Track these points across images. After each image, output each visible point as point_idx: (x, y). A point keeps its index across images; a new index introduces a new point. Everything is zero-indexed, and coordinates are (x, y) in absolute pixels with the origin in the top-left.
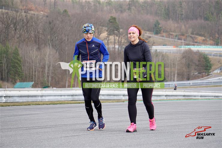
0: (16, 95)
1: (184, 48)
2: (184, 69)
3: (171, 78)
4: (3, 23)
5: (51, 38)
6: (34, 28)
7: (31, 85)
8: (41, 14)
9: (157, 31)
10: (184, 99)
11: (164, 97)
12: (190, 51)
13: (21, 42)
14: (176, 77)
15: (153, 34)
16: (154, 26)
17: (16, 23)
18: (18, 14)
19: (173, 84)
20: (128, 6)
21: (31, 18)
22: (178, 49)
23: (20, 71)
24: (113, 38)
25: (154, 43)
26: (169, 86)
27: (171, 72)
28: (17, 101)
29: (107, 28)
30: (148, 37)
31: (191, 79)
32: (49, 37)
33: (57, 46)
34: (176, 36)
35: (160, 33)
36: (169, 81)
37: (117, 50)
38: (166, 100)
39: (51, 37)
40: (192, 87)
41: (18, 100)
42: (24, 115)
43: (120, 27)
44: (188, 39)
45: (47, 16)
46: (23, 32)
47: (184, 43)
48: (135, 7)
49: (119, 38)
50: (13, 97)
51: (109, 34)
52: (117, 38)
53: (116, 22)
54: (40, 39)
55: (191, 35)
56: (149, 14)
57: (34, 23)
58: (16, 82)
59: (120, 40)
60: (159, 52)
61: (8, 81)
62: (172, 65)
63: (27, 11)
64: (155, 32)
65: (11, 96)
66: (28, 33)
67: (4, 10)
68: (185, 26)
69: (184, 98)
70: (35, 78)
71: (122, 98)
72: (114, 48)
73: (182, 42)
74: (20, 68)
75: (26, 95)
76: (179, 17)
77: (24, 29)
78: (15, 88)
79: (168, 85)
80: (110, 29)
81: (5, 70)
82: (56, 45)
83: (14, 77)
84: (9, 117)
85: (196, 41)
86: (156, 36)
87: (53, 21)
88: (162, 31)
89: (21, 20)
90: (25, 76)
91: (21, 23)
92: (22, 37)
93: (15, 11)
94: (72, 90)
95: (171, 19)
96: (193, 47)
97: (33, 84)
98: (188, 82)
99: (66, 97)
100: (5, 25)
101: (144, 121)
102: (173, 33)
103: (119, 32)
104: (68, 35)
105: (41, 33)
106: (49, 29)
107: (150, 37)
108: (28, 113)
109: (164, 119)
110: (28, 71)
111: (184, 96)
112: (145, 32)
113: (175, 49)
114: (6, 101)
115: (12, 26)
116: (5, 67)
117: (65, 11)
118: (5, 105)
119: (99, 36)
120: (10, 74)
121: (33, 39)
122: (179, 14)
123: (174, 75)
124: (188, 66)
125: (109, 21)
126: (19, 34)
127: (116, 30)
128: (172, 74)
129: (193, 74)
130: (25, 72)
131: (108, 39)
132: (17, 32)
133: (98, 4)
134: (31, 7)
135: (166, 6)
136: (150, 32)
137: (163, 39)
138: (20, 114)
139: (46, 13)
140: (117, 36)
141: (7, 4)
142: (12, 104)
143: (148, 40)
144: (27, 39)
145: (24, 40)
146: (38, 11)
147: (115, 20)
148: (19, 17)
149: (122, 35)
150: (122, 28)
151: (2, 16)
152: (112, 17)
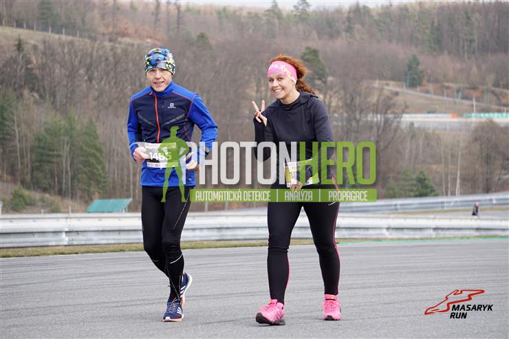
0: (92, 229)
1: (476, 118)
2: (477, 167)
3: (447, 188)
4: (62, 66)
6: (130, 77)
7: (126, 206)
8: (148, 43)
9: (414, 79)
10: (478, 237)
11: (431, 231)
12: (492, 126)
13: (101, 107)
14: (458, 186)
15: (404, 87)
16: (406, 69)
17: (91, 65)
18: (96, 45)
19: (450, 202)
20: (347, 23)
21: (125, 52)
22: (463, 120)
23: (99, 174)
25: (407, 107)
26: (443, 207)
27: (447, 175)
28: (94, 242)
30: (392, 94)
31: (493, 190)
34: (458, 91)
35: (420, 85)
36: (443, 195)
38: (435, 238)
40: (496, 209)
41: (96, 239)
42: (110, 273)
43: (327, 70)
44: (485, 97)
46: (107, 87)
47: (476, 106)
48: (363, 25)
50: (85, 233)
53: (319, 61)
55: (493, 89)
56: (394, 41)
57: (131, 64)
58: (91, 200)
59: (327, 101)
60: (419, 128)
61: (73, 196)
62: (449, 157)
63: (114, 38)
64: (408, 81)
65: (82, 229)
66: (117, 88)
67: (64, 37)
68: (479, 67)
69: (477, 234)
70: (134, 190)
73: (472, 106)
74: (100, 167)
75: (114, 229)
76: (464, 47)
77: (110, 79)
78: (89, 212)
79: (440, 205)
81: (67, 172)
83: (86, 188)
84: (77, 278)
85: (504, 101)
86: (411, 92)
88: (426, 78)
89: (103, 59)
90: (111, 185)
91: (103, 64)
92: (104, 96)
93: (90, 37)
94: (217, 216)
95: (446, 52)
96: (498, 117)
97: (130, 203)
98: (488, 197)
99: (206, 233)
100: (66, 69)
101: (385, 286)
102: (451, 85)
103: (325, 82)
104: (208, 92)
107: (397, 94)
108: (119, 270)
109: (430, 284)
110: (120, 172)
111: (478, 229)
112: (384, 82)
113: (456, 120)
114: (71, 243)
115: (82, 71)
116: (67, 166)
117: (202, 36)
118: (69, 252)
120: (79, 181)
122: (464, 41)
123: (454, 180)
124: (488, 160)
125: (303, 58)
126: (96, 90)
127: (319, 79)
128: (449, 179)
129: (499, 179)
130: (111, 176)
132: (94, 86)
133: (276, 21)
134: (126, 29)
135: (433, 23)
136: (399, 83)
137: (427, 99)
138: (101, 271)
139: (159, 40)
140: (320, 93)
141: (73, 21)
142: (83, 249)
143: (392, 102)
144: (115, 102)
145: (110, 104)
146: (141, 37)
147: (317, 57)
148: (97, 51)
149: (331, 89)
150: (332, 75)
151: (59, 50)
152: (309, 48)
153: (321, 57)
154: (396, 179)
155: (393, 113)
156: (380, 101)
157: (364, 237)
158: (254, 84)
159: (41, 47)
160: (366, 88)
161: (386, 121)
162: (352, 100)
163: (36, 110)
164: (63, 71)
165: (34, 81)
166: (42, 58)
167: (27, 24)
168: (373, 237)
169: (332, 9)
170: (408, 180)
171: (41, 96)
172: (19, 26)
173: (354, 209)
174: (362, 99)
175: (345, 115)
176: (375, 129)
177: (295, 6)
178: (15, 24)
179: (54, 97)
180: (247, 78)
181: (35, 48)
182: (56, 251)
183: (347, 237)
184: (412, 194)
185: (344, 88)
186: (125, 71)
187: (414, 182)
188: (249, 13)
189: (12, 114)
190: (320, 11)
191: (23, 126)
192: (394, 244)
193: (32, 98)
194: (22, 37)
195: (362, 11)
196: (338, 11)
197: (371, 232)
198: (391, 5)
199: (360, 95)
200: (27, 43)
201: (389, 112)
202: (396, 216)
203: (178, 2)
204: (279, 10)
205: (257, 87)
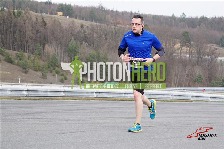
0: (104, 92)
4: (96, 34)
8: (127, 27)
9: (223, 44)
13: (110, 49)
15: (219, 47)
16: (220, 40)
17: (107, 34)
18: (109, 27)
20: (199, 23)
21: (119, 30)
24: (185, 48)
25: (220, 54)
29: (180, 40)
30: (214, 49)
37: (188, 58)
43: (191, 39)
46: (112, 42)
48: (205, 24)
49: (190, 49)
51: (182, 45)
52: (189, 48)
53: (188, 36)
56: (216, 30)
63: (116, 25)
64: (221, 45)
65: (101, 92)
66: (115, 42)
67: (98, 24)
71: (191, 98)
72: (186, 57)
77: (113, 39)
80: (183, 41)
86: (221, 49)
89: (111, 32)
91: (111, 34)
92: (111, 45)
93: (107, 24)
100: (98, 35)
103: (190, 44)
107: (216, 49)
112: (212, 45)
114: (97, 96)
115: (103, 36)
117: (146, 25)
119: (174, 46)
125: (182, 34)
127: (188, 42)
131: (181, 49)
132: (107, 41)
133: (174, 21)
134: (120, 21)
136: (217, 45)
140: (188, 47)
141: (101, 18)
142: (102, 99)
143: (214, 52)
144: (115, 47)
145: (113, 48)
146: (125, 25)
147: (188, 34)
148: (109, 29)
149: (192, 46)
150: (193, 41)
151: (96, 28)
152: (185, 31)
154: (215, 80)
155: (214, 56)
156: (210, 51)
157: (202, 100)
159: (90, 27)
160: (205, 46)
161: (212, 59)
162: (200, 51)
163: (87, 49)
164: (97, 36)
165: (87, 39)
166: (90, 31)
167: (85, 19)
168: (205, 100)
169: (194, 18)
170: (219, 80)
171: (89, 44)
172: (83, 19)
173: (199, 90)
174: (204, 50)
175: (197, 56)
176: (208, 61)
177: (181, 16)
178: (81, 19)
179: (93, 44)
181: (88, 27)
182: (92, 99)
183: (196, 100)
184: (220, 85)
185: (197, 46)
186: (119, 36)
187: (221, 81)
189: (79, 50)
190: (190, 18)
191: (82, 55)
192: (213, 103)
193: (86, 45)
194: (83, 23)
195: (205, 19)
196: (196, 18)
197: (204, 98)
198: (215, 17)
199: (203, 49)
200: (85, 25)
201: (213, 55)
202: (214, 93)
203: (139, 13)
204: (175, 17)
205: (165, 44)
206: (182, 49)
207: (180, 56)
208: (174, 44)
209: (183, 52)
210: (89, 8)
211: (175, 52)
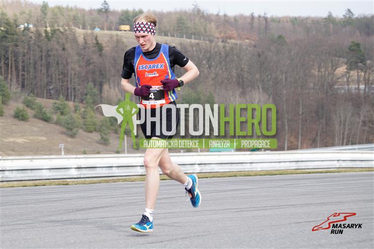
0: (214, 162)
5: (261, 78)
8: (246, 42)
13: (217, 84)
17: (210, 58)
18: (213, 45)
21: (232, 49)
24: (356, 74)
29: (345, 60)
32: (258, 76)
33: (270, 89)
37: (362, 92)
39: (261, 76)
43: (366, 56)
45: (255, 46)
46: (221, 71)
49: (365, 75)
51: (349, 68)
52: (363, 74)
53: (360, 51)
54: (244, 79)
57: (235, 57)
59: (367, 77)
63: (225, 40)
66: (227, 72)
67: (193, 41)
72: (358, 89)
75: (228, 162)
77: (222, 66)
80: (351, 60)
82: (268, 88)
87: (263, 52)
89: (218, 53)
91: (218, 57)
92: (219, 77)
93: (211, 41)
103: (365, 64)
104: (286, 73)
105: (246, 70)
106: (257, 64)
114: (201, 171)
115: (204, 62)
117: (280, 37)
119: (334, 71)
121: (234, 79)
125: (349, 49)
126: (214, 73)
127: (361, 62)
131: (348, 75)
132: (212, 71)
133: (331, 25)
134: (232, 34)
139: (253, 40)
140: (362, 72)
141: (198, 31)
144: (226, 81)
145: (222, 82)
146: (241, 38)
147: (359, 47)
148: (214, 48)
149: (370, 69)
150: (370, 59)
151: (190, 49)
152: (354, 42)
153: (362, 48)
158: (316, 67)
167: (170, 33)
169: (370, 16)
172: (166, 35)
177: (344, 16)
178: (163, 34)
180: (311, 63)
186: (232, 61)
188: (313, 21)
190: (361, 18)
194: (168, 42)
203: (266, 16)
204: (333, 17)
205: (319, 68)
206: (351, 75)
207: (348, 88)
208: (334, 68)
209: (353, 81)
210: (176, 13)
211: (338, 82)
